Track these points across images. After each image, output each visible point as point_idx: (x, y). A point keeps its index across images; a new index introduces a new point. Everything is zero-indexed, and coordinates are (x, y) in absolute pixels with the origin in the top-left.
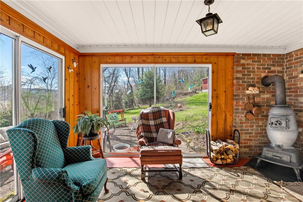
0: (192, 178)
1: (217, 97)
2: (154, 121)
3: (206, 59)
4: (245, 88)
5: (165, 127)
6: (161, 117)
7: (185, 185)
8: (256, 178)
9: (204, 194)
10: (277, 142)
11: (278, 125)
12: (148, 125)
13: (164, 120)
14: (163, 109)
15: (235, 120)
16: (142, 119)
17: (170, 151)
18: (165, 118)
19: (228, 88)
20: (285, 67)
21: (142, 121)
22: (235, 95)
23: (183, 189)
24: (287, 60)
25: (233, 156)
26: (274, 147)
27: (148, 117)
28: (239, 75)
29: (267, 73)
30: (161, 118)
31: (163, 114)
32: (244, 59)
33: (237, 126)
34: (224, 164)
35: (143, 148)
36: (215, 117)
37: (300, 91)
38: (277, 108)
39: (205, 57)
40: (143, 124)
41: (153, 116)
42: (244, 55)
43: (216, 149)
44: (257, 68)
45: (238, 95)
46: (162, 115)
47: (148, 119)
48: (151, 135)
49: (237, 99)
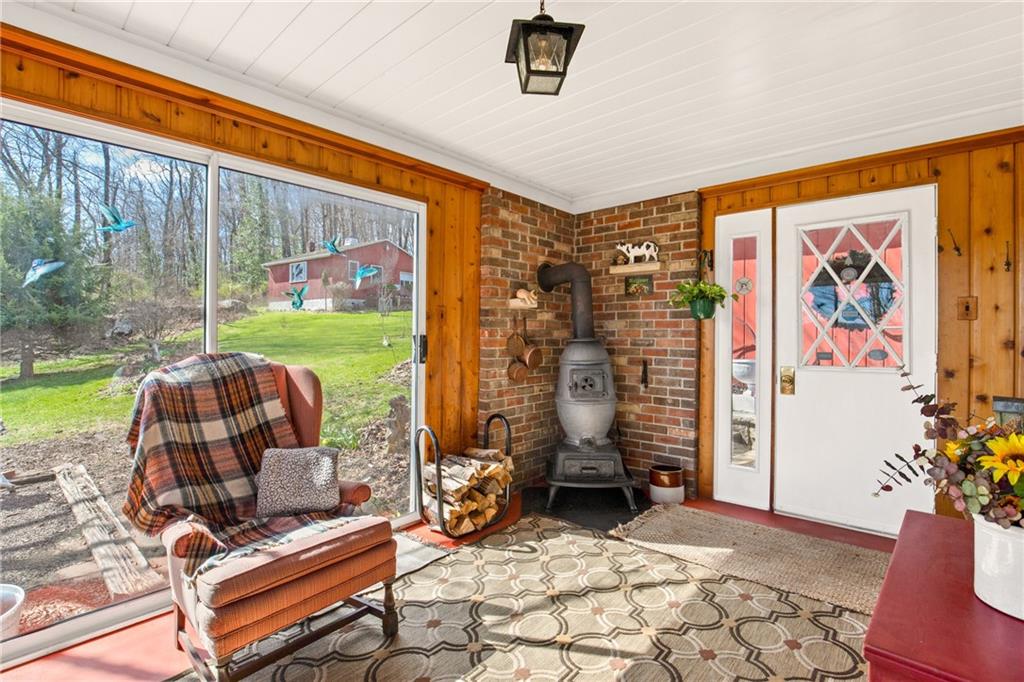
0: (431, 614)
1: (442, 316)
2: (226, 423)
3: (412, 181)
4: (507, 290)
5: (278, 441)
6: (255, 400)
7: (427, 652)
8: (571, 539)
9: (505, 652)
10: (584, 433)
11: (588, 388)
12: (194, 445)
13: (274, 409)
14: (261, 363)
15: (487, 385)
16: (160, 419)
17: (353, 537)
18: (277, 403)
19: (467, 289)
20: (575, 247)
21: (163, 430)
22: (487, 311)
23: (433, 670)
24: (579, 230)
25: (498, 496)
26: (578, 448)
27: (194, 408)
28: (496, 253)
29: (548, 256)
30: (260, 402)
31: (264, 385)
32: (505, 206)
33: (491, 405)
34: (479, 528)
35: (211, 567)
36: (436, 381)
37: (607, 306)
38: (580, 345)
39: (408, 175)
40: (168, 444)
41: (219, 398)
42: (506, 195)
43: (459, 486)
44: (531, 239)
45: (493, 313)
46: (262, 391)
47: (195, 414)
48: (215, 492)
49: (491, 324)
